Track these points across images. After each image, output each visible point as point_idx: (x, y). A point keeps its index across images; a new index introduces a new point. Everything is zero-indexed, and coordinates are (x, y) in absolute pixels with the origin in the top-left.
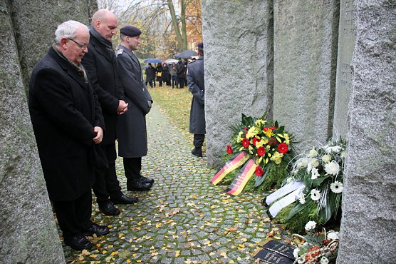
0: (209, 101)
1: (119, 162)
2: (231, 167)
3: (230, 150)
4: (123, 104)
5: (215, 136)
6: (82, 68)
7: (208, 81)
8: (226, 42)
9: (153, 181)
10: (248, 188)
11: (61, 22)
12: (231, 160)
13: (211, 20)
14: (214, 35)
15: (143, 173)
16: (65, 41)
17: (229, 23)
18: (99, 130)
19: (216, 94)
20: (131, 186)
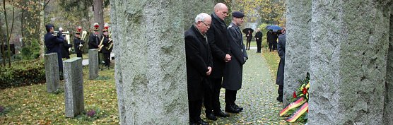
0: (287, 62)
1: (223, 92)
2: (293, 106)
3: (295, 95)
4: (228, 56)
5: (289, 86)
6: (206, 37)
7: (288, 49)
8: (300, 23)
9: (242, 109)
10: (300, 119)
11: (199, 13)
12: (295, 101)
13: (292, 9)
14: (293, 18)
15: (237, 102)
16: (199, 22)
17: (303, 11)
18: (210, 68)
19: (291, 58)
20: (227, 109)
